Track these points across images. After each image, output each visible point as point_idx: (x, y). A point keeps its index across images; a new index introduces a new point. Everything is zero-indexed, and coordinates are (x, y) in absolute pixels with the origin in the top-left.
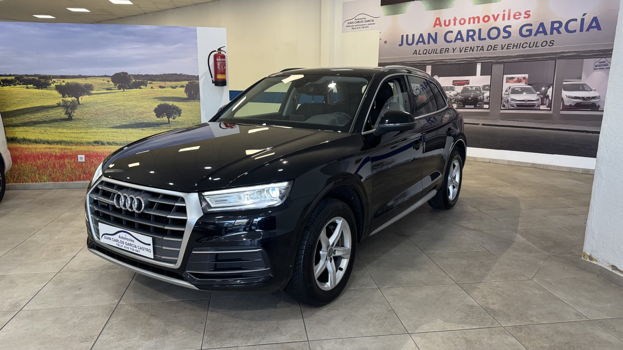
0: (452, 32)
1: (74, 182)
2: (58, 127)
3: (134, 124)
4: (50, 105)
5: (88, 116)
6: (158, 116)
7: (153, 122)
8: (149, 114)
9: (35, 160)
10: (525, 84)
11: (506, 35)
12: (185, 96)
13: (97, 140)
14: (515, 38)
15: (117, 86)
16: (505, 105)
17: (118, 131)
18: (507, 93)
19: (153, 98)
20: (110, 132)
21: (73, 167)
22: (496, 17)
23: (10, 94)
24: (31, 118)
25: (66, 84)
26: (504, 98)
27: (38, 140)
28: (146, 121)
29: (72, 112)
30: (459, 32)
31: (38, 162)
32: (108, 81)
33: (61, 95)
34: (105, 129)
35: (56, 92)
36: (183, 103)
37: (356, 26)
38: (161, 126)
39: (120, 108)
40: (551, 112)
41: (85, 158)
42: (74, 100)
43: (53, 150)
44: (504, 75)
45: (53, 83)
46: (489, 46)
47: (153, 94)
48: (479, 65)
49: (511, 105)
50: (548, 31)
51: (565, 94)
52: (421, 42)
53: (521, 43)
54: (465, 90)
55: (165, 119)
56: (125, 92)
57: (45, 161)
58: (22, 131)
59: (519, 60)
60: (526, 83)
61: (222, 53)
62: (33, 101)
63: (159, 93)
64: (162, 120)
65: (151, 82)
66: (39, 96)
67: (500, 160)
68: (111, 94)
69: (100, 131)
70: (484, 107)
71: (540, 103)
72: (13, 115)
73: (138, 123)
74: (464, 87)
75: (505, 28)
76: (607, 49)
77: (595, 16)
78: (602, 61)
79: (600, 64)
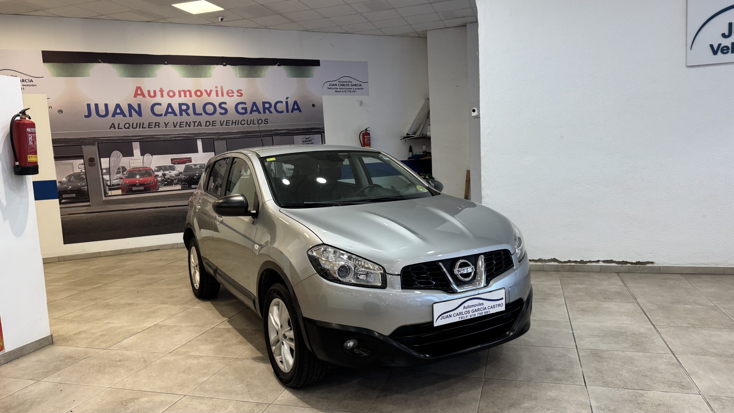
0: (160, 104)
11: (223, 111)
14: (232, 115)
22: (209, 92)
30: (170, 105)
46: (206, 122)
48: (198, 141)
50: (261, 110)
52: (118, 114)
53: (239, 120)
54: (188, 169)
59: (240, 136)
61: (28, 118)
74: (186, 165)
75: (220, 104)
76: (309, 127)
77: (295, 100)
78: (307, 138)
79: (306, 140)
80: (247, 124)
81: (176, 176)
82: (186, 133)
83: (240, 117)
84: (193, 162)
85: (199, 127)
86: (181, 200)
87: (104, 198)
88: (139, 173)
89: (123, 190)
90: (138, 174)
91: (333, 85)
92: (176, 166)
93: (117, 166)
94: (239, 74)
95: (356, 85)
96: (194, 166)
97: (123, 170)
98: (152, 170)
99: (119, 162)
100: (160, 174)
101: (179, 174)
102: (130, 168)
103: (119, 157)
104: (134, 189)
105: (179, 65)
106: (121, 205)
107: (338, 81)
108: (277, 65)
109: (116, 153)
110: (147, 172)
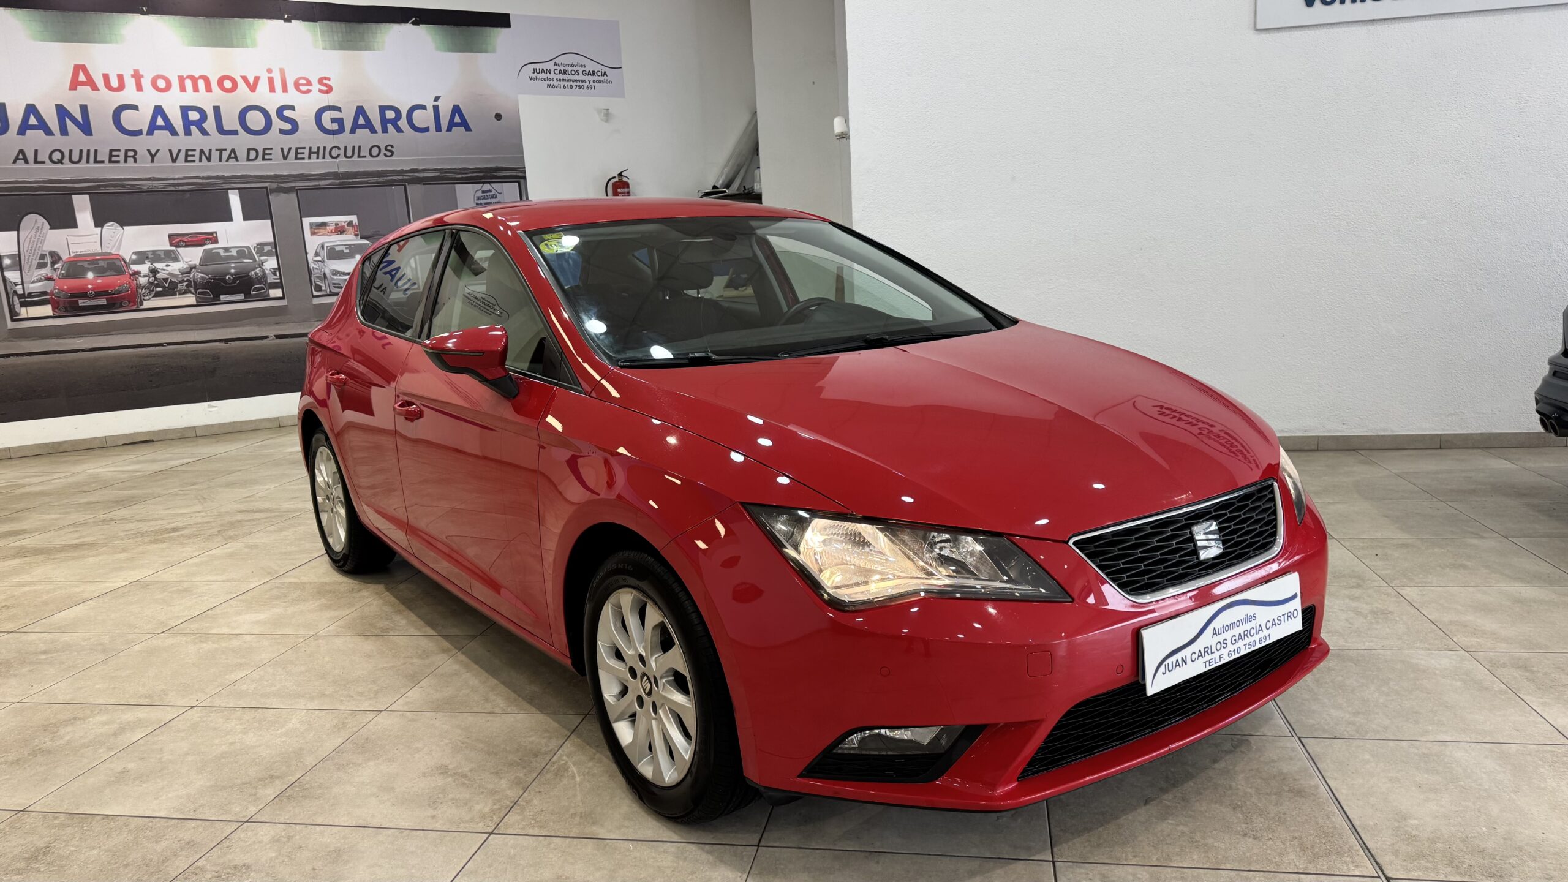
0: (134, 108)
10: (354, 237)
11: (288, 127)
14: (309, 135)
16: (321, 287)
18: (319, 258)
22: (251, 81)
26: (316, 271)
30: (158, 111)
44: (303, 219)
46: (249, 150)
48: (232, 194)
49: (334, 284)
50: (377, 125)
52: (34, 128)
53: (325, 148)
54: (209, 258)
59: (330, 185)
60: (356, 235)
70: (271, 296)
74: (204, 250)
75: (280, 111)
76: (489, 166)
77: (457, 104)
78: (485, 190)
79: (483, 195)
80: (346, 156)
81: (182, 274)
82: (201, 175)
83: (329, 141)
84: (222, 244)
85: (232, 162)
86: (197, 330)
87: (10, 325)
88: (93, 266)
89: (57, 305)
90: (90, 270)
91: (543, 71)
92: (183, 251)
93: (37, 249)
94: (322, 41)
95: (594, 73)
96: (224, 252)
97: (54, 259)
98: (124, 260)
99: (42, 242)
100: (144, 268)
101: (189, 270)
102: (70, 255)
103: (42, 229)
104: (82, 302)
105: (178, 18)
106: (54, 341)
107: (553, 62)
108: (411, 23)
109: (34, 221)
110: (112, 265)
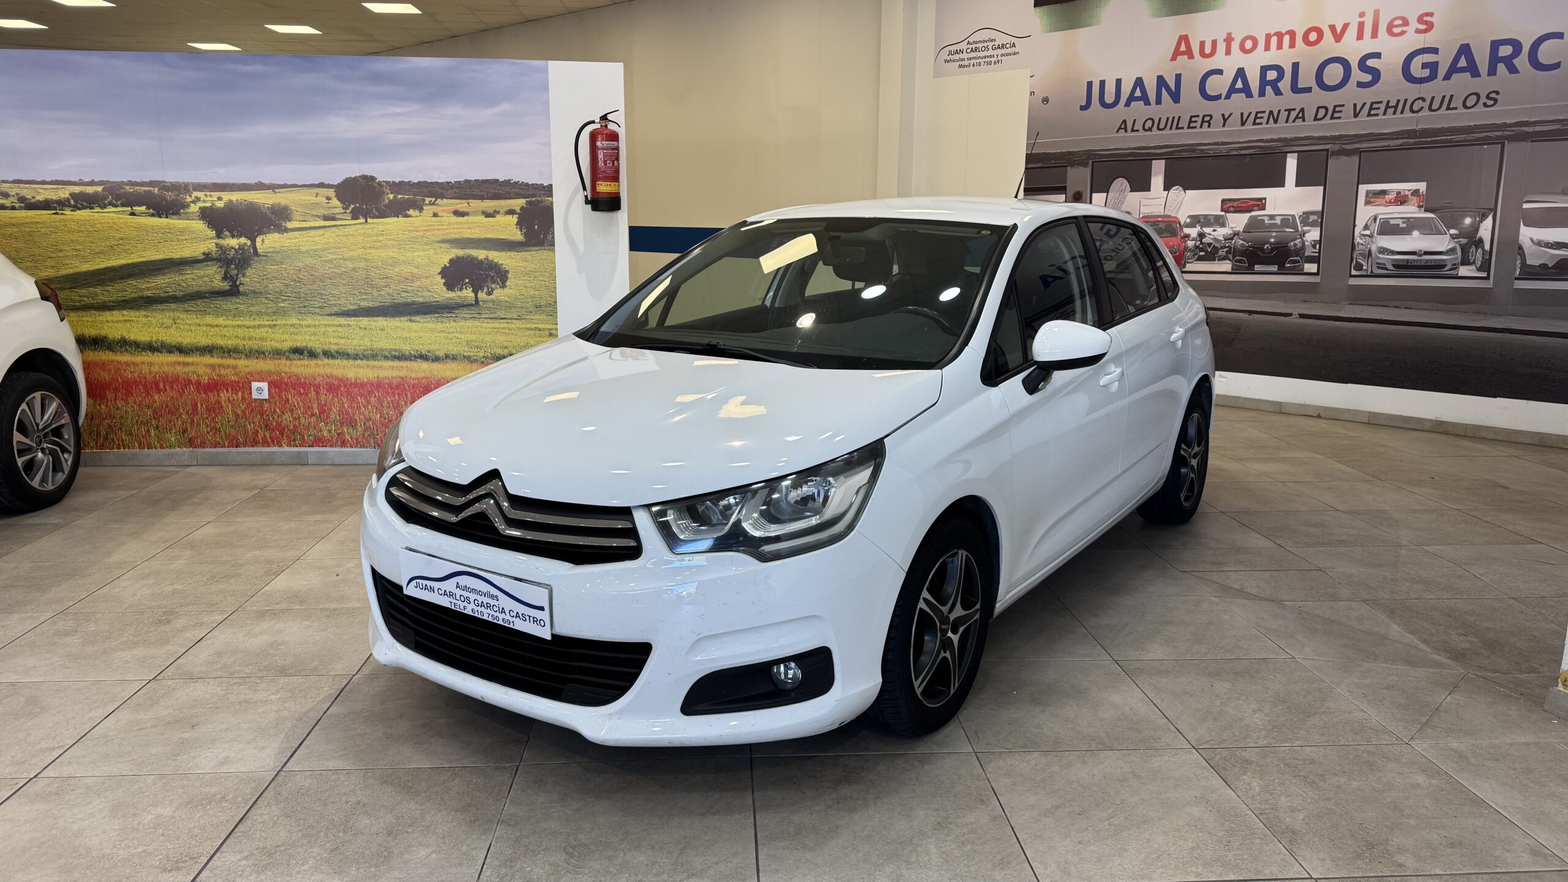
0: (1219, 72)
1: (242, 449)
2: (204, 313)
3: (392, 306)
4: (186, 256)
5: (278, 284)
6: (450, 286)
7: (437, 301)
8: (428, 281)
9: (148, 394)
10: (1417, 209)
11: (1367, 78)
12: (518, 236)
13: (299, 345)
14: (1392, 85)
15: (350, 209)
16: (1362, 266)
17: (351, 323)
18: (1368, 232)
19: (438, 242)
20: (331, 325)
21: (240, 413)
22: (1339, 30)
23: (91, 229)
24: (141, 290)
25: (226, 205)
26: (1360, 246)
27: (156, 342)
28: (421, 300)
29: (240, 276)
30: (1241, 73)
31: (156, 397)
32: (328, 198)
33: (214, 232)
34: (318, 317)
35: (200, 226)
36: (513, 254)
37: (970, 59)
38: (456, 311)
39: (358, 265)
40: (1489, 284)
41: (269, 390)
42: (245, 244)
43: (191, 369)
44: (1360, 186)
45: (193, 202)
46: (1319, 108)
47: (437, 232)
48: (1293, 158)
49: (1378, 263)
50: (1483, 65)
51: (1527, 234)
52: (1138, 99)
53: (1406, 100)
54: (1253, 225)
55: (468, 293)
56: (368, 226)
57: (173, 397)
58: (120, 321)
59: (1401, 145)
60: (1420, 207)
61: (612, 127)
62: (145, 247)
63: (454, 229)
64: (460, 297)
65: (433, 200)
66: (160, 235)
67: (1349, 410)
68: (334, 229)
69: (305, 322)
70: (1305, 271)
71: (1460, 260)
72: (98, 281)
73: (399, 304)
74: (1251, 216)
80: (1430, 109)
81: (1225, 240)
82: (1265, 138)
83: (1413, 91)
84: (1269, 211)
85: (1299, 122)
86: (1227, 297)
92: (1231, 217)
96: (1268, 220)
98: (1179, 223)
99: (1122, 204)
100: (1193, 232)
101: (1231, 236)
102: (1140, 216)
103: (1124, 192)
109: (1121, 184)
110: (1169, 227)
